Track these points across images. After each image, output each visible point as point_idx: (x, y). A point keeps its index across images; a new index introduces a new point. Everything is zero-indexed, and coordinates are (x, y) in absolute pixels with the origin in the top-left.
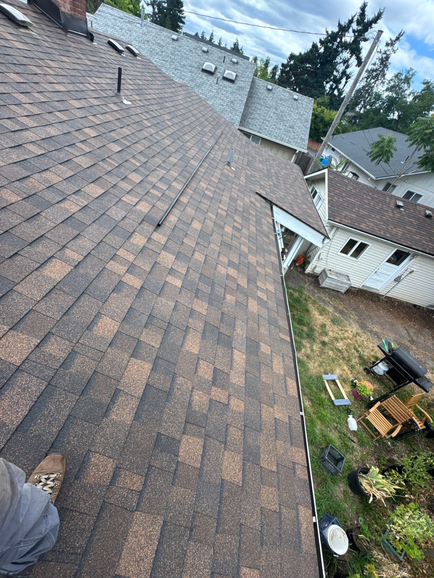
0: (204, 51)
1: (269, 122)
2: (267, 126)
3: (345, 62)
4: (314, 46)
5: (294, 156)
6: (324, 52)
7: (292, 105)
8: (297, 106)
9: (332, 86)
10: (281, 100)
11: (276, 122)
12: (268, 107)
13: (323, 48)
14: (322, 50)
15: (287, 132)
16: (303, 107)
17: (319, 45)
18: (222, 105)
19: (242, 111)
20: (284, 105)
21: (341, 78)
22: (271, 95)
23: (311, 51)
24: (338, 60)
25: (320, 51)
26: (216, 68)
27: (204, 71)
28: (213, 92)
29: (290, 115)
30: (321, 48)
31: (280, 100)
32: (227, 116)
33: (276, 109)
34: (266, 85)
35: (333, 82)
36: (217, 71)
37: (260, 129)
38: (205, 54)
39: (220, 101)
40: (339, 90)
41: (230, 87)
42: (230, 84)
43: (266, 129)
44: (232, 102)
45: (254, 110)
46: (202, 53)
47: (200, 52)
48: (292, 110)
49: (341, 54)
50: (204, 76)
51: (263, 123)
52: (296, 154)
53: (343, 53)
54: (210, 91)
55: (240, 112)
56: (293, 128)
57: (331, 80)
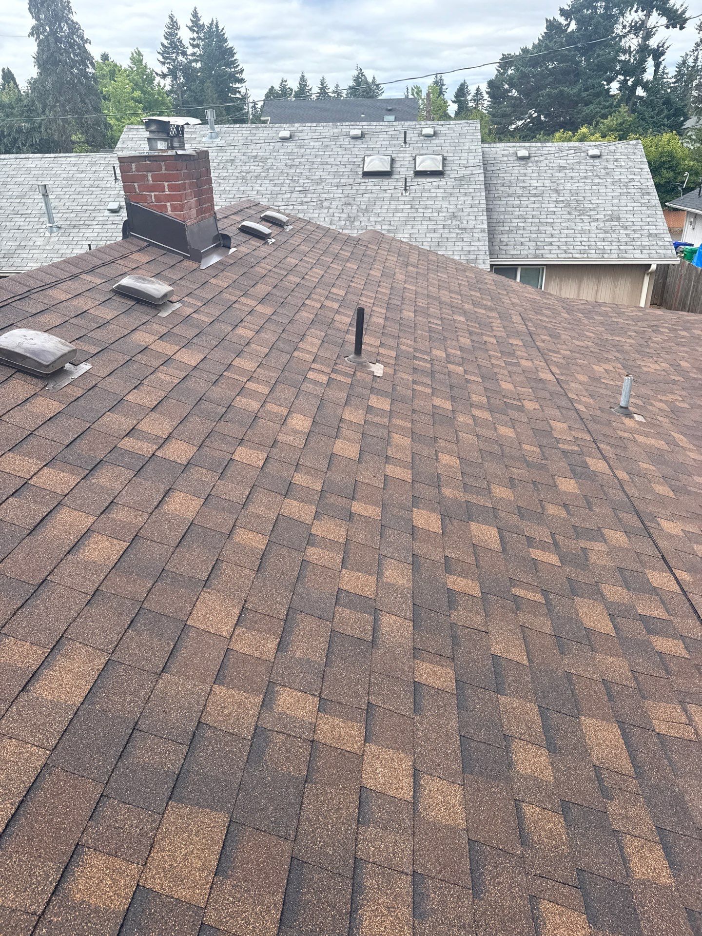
0: (355, 138)
1: (552, 225)
2: (552, 236)
3: (637, 28)
4: (552, 26)
5: (647, 280)
6: (579, 29)
7: (593, 171)
8: (606, 168)
9: (624, 83)
10: (561, 168)
11: (569, 220)
12: (535, 196)
13: (573, 23)
14: (573, 26)
15: (606, 232)
16: (621, 166)
17: (562, 20)
18: (434, 231)
19: (486, 226)
20: (572, 178)
21: (643, 60)
22: (531, 167)
23: (547, 36)
24: (618, 30)
25: (569, 30)
26: (393, 161)
27: (367, 174)
28: (402, 211)
29: (598, 194)
30: (569, 25)
31: (560, 171)
32: (454, 251)
33: (557, 191)
34: (512, 150)
35: (624, 75)
36: (397, 166)
37: (537, 248)
38: (359, 142)
39: (424, 223)
40: (645, 86)
41: (439, 187)
42: (435, 181)
43: (551, 244)
44: (454, 216)
45: (504, 213)
46: (352, 142)
47: (346, 143)
48: (597, 180)
49: (621, 19)
50: (371, 184)
51: (539, 232)
52: (651, 273)
53: (627, 14)
54: (396, 210)
55: (483, 231)
56: (619, 219)
57: (618, 73)
